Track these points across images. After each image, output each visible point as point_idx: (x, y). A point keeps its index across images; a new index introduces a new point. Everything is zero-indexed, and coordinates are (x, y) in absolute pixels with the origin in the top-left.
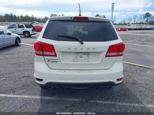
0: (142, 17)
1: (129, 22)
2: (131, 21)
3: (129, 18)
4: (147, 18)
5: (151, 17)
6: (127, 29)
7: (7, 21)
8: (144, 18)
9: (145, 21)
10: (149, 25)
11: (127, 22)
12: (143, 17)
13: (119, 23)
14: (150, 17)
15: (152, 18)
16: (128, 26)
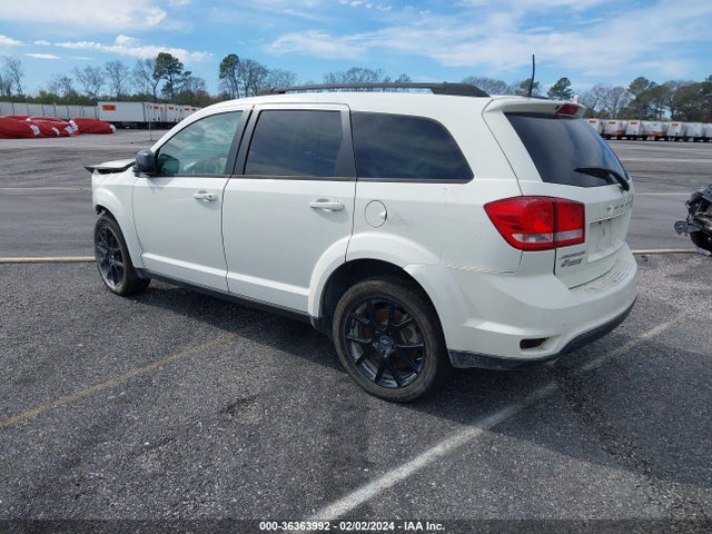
0: (146, 69)
1: (92, 89)
2: (102, 87)
3: (86, 71)
4: (166, 78)
5: (183, 72)
6: (112, 127)
8: (156, 77)
9: (162, 88)
10: (190, 107)
11: (81, 89)
12: (150, 72)
13: (43, 93)
14: (179, 73)
15: (187, 77)
16: (106, 108)
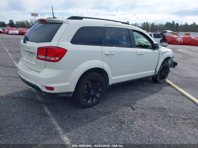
7: (158, 31)
